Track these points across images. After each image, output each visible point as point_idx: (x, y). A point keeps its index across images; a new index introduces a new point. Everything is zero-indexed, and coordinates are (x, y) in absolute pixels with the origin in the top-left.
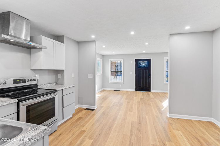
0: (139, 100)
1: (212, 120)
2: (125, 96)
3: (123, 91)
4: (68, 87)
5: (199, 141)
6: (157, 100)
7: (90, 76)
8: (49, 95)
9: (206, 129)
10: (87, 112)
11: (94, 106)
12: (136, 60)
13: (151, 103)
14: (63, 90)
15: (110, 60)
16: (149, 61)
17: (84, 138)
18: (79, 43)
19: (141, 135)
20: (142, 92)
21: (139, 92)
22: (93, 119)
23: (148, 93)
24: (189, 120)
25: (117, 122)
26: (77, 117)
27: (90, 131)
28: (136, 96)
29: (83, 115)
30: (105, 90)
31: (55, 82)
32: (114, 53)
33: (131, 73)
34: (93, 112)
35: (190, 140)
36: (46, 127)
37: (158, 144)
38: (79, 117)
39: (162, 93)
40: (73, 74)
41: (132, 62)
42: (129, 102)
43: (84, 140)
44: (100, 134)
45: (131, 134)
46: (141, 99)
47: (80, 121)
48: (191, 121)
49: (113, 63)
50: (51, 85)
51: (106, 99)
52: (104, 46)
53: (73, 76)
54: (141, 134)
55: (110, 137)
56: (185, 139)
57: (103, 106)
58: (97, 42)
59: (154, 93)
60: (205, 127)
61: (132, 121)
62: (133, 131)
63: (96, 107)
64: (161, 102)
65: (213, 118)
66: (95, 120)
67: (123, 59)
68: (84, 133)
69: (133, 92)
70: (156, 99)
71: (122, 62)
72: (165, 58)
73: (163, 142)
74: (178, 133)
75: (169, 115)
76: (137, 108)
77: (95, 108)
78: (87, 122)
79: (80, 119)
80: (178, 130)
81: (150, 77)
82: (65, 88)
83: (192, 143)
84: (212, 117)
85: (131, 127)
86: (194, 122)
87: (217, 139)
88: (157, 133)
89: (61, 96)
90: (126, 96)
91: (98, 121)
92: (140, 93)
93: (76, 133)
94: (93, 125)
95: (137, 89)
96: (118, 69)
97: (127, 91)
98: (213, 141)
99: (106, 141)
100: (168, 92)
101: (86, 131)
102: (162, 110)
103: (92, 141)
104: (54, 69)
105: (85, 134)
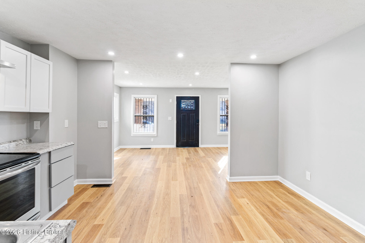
0: (185, 161)
1: (278, 178)
2: (161, 157)
3: (156, 149)
4: (60, 147)
5: (268, 207)
6: (210, 160)
7: (103, 124)
8: (23, 164)
9: (273, 191)
10: (97, 190)
11: (111, 178)
12: (177, 98)
13: (202, 164)
14: (50, 153)
15: (133, 96)
16: (196, 99)
17: (101, 239)
18: (79, 62)
19: (197, 214)
20: (186, 148)
21: (182, 148)
22: (111, 201)
23: (195, 149)
24: (254, 182)
25: (155, 199)
26: (77, 203)
27: (111, 223)
28: (178, 155)
29: (90, 197)
30: (125, 149)
31: (25, 137)
32: (141, 84)
33: (170, 118)
34: (109, 190)
35: (258, 207)
36: (69, 221)
37: (222, 221)
38: (83, 203)
39: (214, 148)
40: (66, 121)
41: (171, 101)
42: (169, 166)
43: (103, 240)
44: (131, 225)
45: (182, 215)
46: (187, 159)
47: (86, 209)
48: (255, 183)
49: (138, 101)
50: (17, 145)
51: (129, 164)
52: (127, 72)
53: (66, 125)
54: (196, 212)
55: (149, 227)
56: (253, 207)
57: (126, 178)
58: (115, 63)
59: (204, 149)
60: (272, 188)
61: (180, 195)
62: (185, 209)
63: (113, 181)
64: (216, 161)
65: (279, 176)
66: (117, 203)
67: (156, 96)
68: (100, 229)
69: (173, 148)
70: (209, 158)
71: (155, 100)
72: (219, 96)
73: (228, 218)
74: (244, 201)
75: (230, 179)
76: (183, 173)
77: (111, 181)
78: (101, 209)
79: (84, 205)
80: (244, 198)
81: (198, 125)
82: (54, 148)
83: (262, 211)
84: (277, 174)
85: (181, 203)
86: (259, 184)
87: (286, 200)
88: (218, 206)
89: (47, 164)
90: (163, 157)
91: (122, 203)
92: (184, 151)
93: (84, 231)
94: (114, 212)
95: (179, 145)
96: (148, 111)
97: (163, 149)
98: (283, 204)
99: (145, 233)
100: (229, 146)
101: (103, 225)
102: (219, 173)
103: (119, 239)
104: (27, 110)
105: (102, 230)
